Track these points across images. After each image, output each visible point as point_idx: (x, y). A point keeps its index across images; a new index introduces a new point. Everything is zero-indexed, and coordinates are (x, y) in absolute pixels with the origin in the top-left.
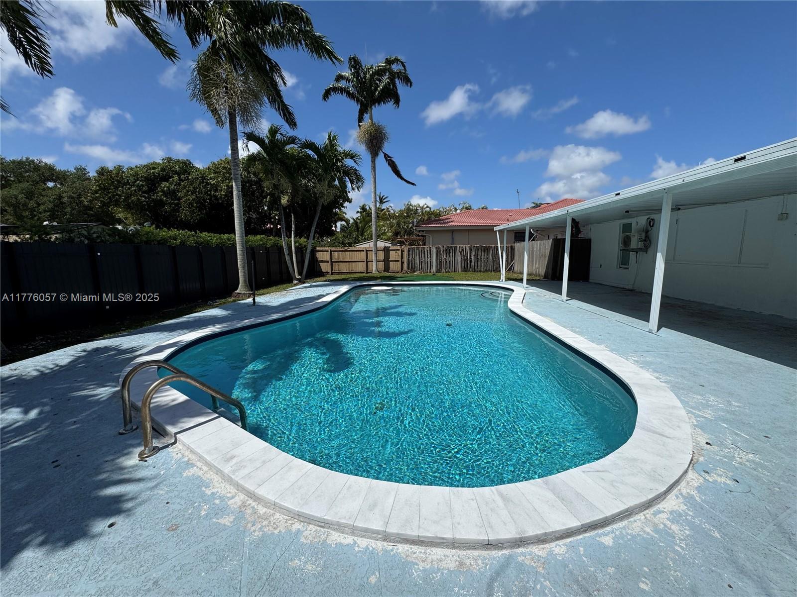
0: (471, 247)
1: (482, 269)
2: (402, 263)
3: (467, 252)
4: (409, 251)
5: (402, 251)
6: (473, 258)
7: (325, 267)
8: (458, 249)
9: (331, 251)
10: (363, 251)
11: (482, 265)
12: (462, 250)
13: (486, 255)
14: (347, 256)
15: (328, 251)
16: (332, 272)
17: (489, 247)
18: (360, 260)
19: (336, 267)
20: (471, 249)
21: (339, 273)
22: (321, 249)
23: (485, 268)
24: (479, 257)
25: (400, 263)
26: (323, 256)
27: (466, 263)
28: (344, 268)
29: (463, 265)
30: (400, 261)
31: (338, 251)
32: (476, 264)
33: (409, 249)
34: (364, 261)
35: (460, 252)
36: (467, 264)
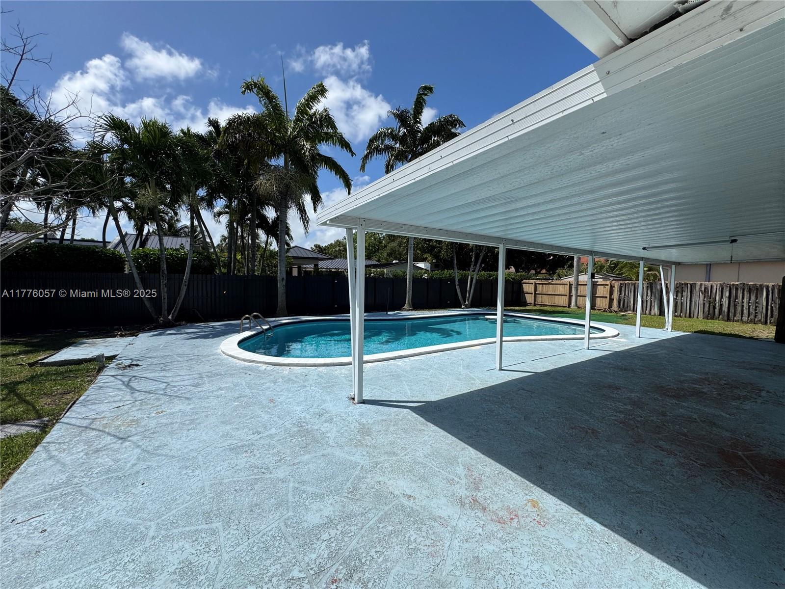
0: (721, 285)
1: (745, 318)
2: (611, 300)
3: (714, 292)
4: (621, 287)
5: (612, 287)
6: (725, 302)
7: (529, 299)
8: (698, 287)
9: (536, 284)
10: (567, 284)
11: (745, 312)
12: (705, 288)
13: (753, 298)
14: (550, 289)
15: (532, 284)
16: (534, 303)
17: (761, 285)
18: (563, 293)
19: (539, 300)
20: (722, 289)
21: (541, 305)
22: (527, 281)
23: (752, 317)
24: (739, 300)
25: (608, 300)
26: (528, 288)
27: (711, 307)
28: (546, 300)
29: (706, 309)
30: (608, 297)
31: (542, 284)
32: (732, 310)
33: (621, 284)
34: (566, 295)
35: (700, 290)
36: (714, 308)
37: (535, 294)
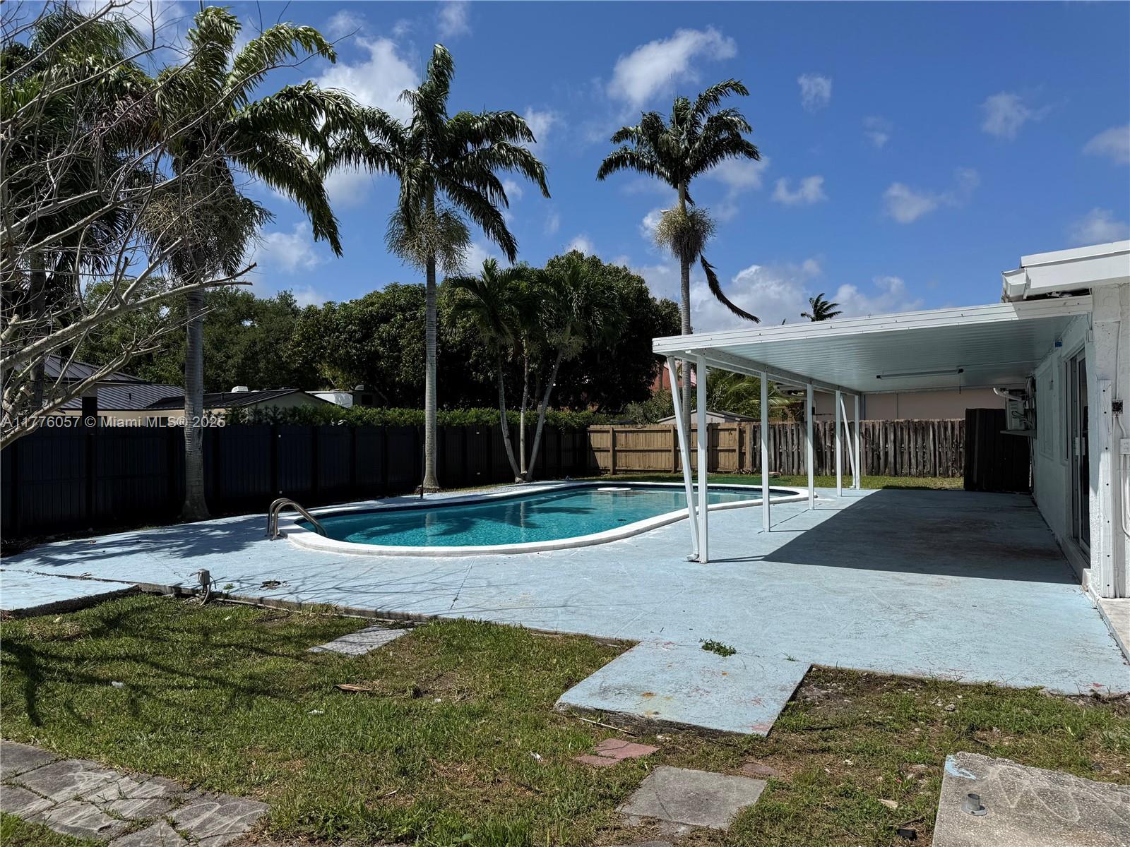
0: (884, 424)
2: (742, 455)
4: (755, 432)
5: (742, 432)
6: (890, 446)
7: (604, 460)
9: (614, 432)
10: (669, 431)
11: (913, 461)
12: (866, 429)
13: (920, 440)
14: (640, 441)
15: (608, 432)
16: (614, 469)
17: (926, 423)
18: (664, 447)
19: (623, 461)
20: (886, 429)
21: (626, 471)
22: (598, 427)
24: (905, 445)
25: (736, 455)
26: (600, 440)
27: (875, 457)
28: (635, 462)
30: (737, 451)
31: (626, 432)
32: (899, 460)
33: (755, 427)
36: (879, 458)
37: (615, 452)
